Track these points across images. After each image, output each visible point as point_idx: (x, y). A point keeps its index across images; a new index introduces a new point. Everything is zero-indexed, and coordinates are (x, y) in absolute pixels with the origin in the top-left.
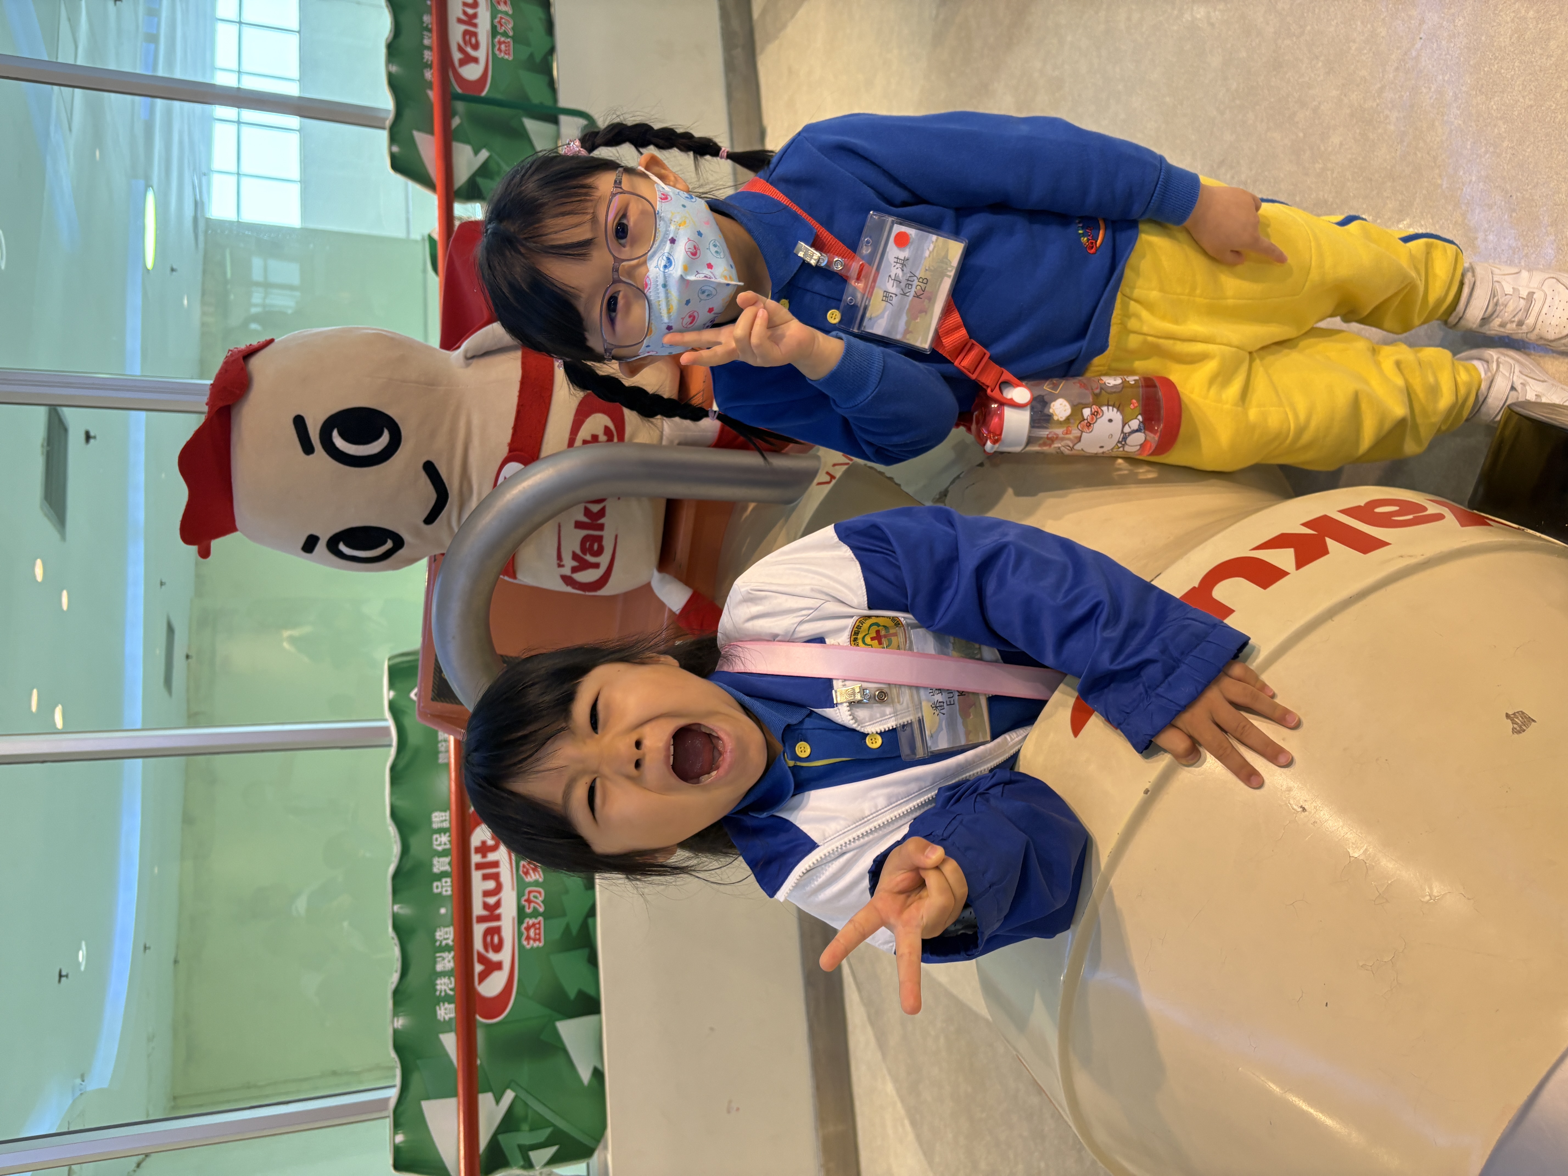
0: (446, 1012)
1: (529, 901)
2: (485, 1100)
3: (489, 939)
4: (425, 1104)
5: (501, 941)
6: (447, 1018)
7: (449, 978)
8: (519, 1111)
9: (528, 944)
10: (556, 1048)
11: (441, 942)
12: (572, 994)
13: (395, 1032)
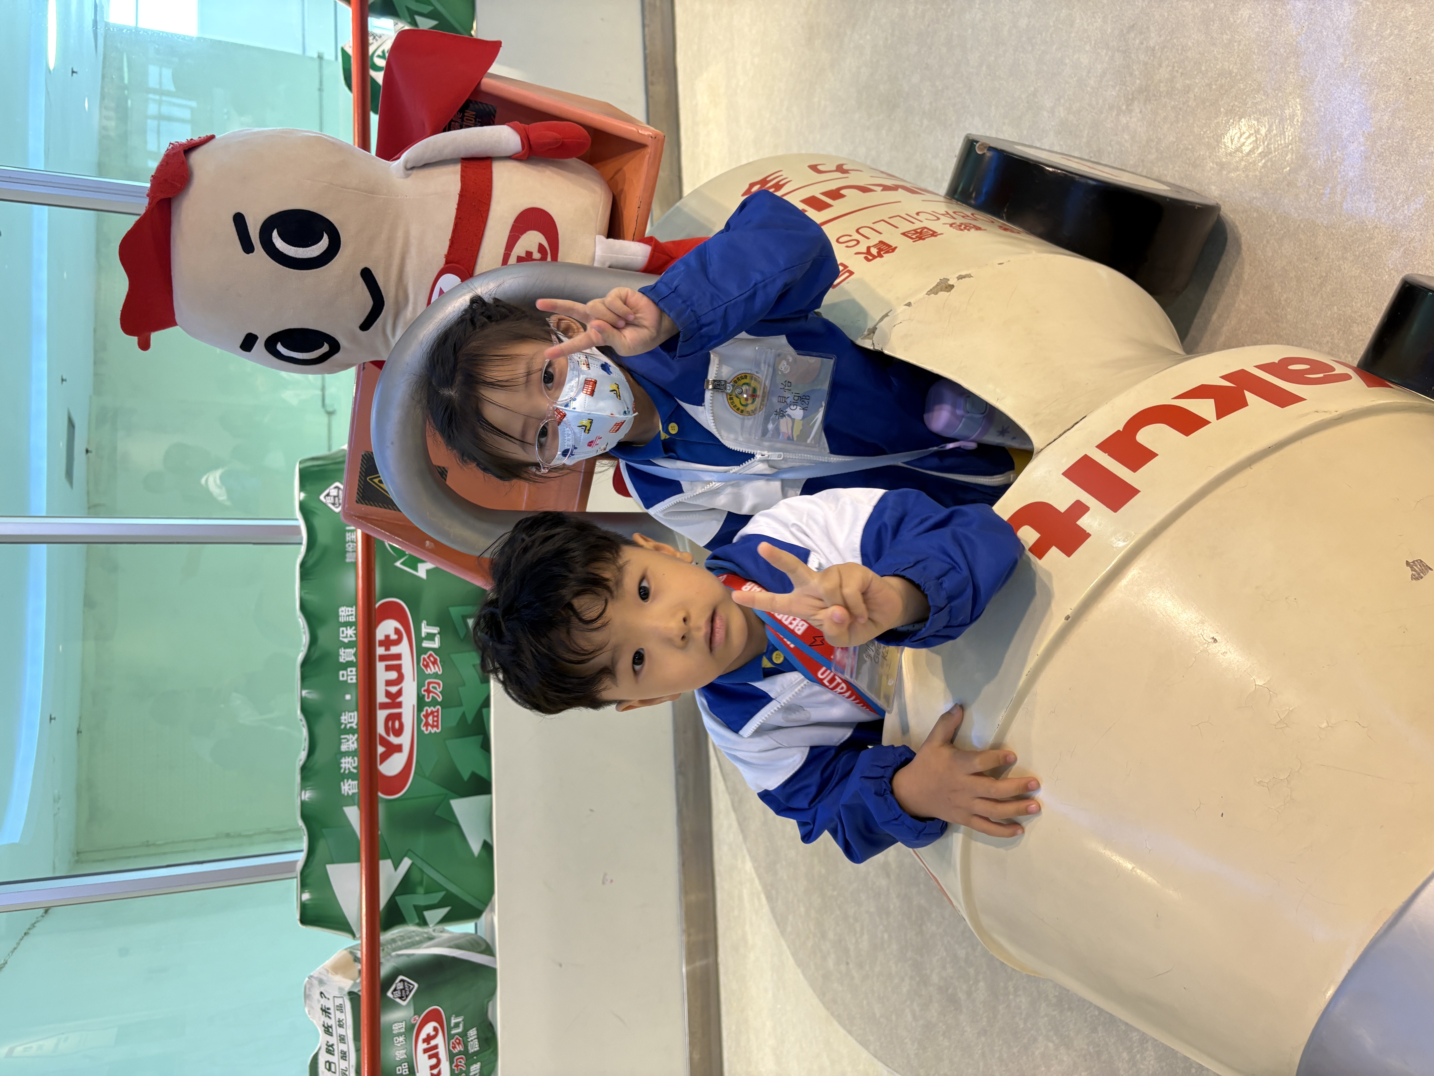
0: (350, 787)
1: (428, 691)
2: (385, 866)
3: (390, 723)
4: (330, 868)
5: (401, 725)
6: (350, 793)
7: (353, 758)
8: (416, 876)
9: (427, 730)
10: (450, 822)
11: (346, 725)
12: (466, 776)
13: (303, 803)
